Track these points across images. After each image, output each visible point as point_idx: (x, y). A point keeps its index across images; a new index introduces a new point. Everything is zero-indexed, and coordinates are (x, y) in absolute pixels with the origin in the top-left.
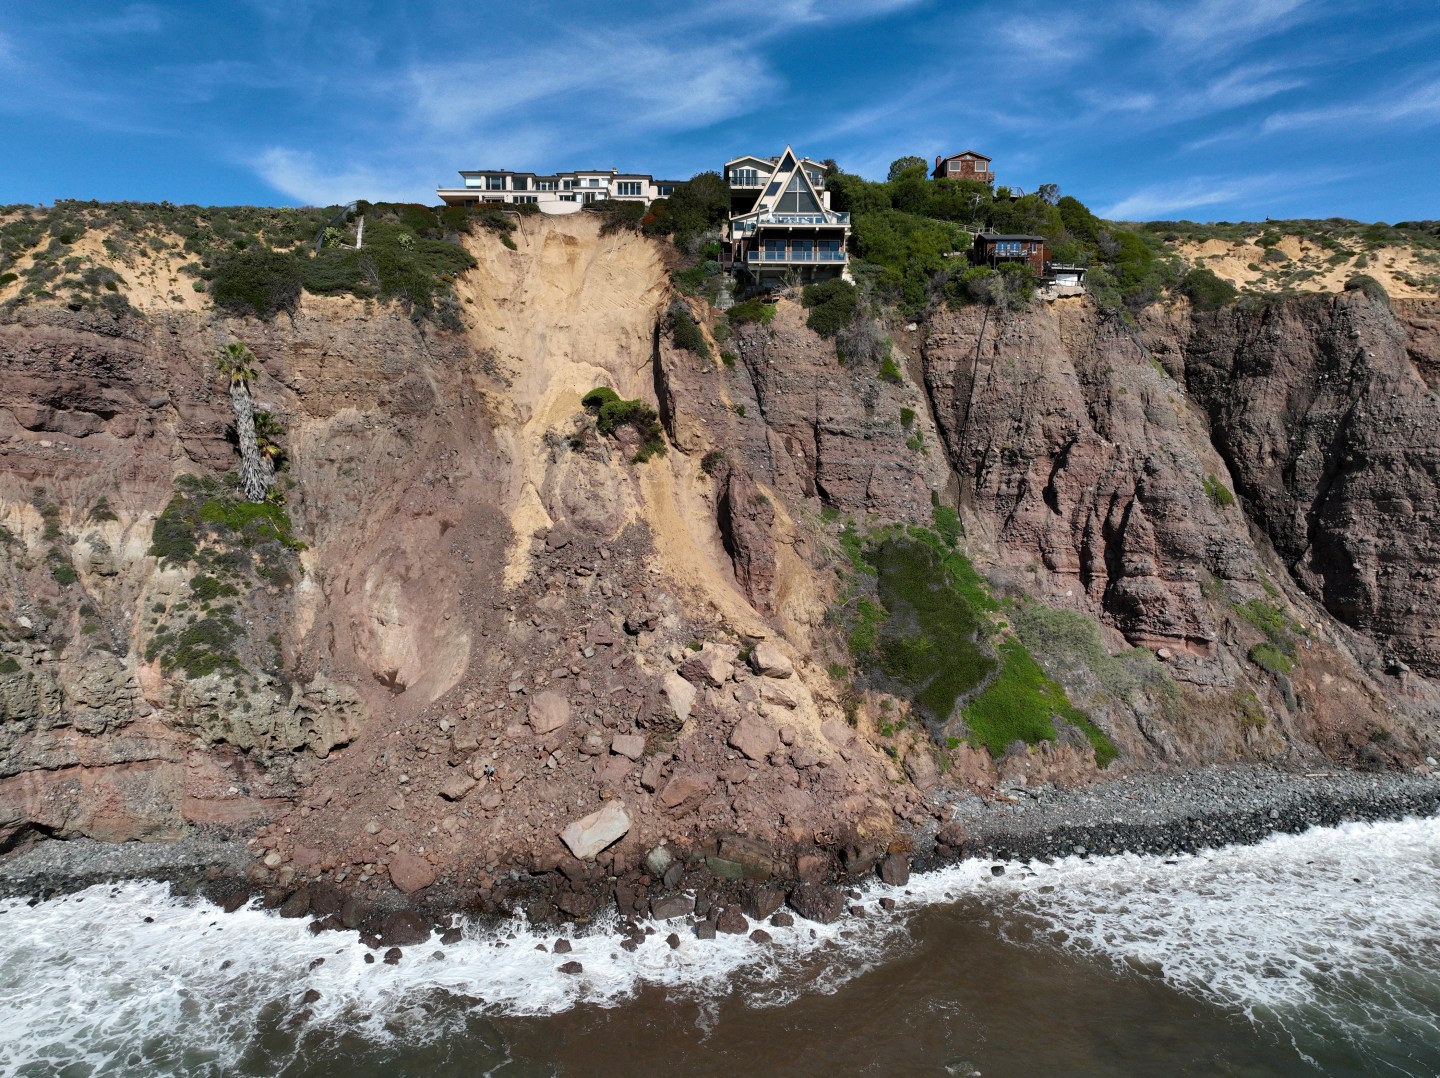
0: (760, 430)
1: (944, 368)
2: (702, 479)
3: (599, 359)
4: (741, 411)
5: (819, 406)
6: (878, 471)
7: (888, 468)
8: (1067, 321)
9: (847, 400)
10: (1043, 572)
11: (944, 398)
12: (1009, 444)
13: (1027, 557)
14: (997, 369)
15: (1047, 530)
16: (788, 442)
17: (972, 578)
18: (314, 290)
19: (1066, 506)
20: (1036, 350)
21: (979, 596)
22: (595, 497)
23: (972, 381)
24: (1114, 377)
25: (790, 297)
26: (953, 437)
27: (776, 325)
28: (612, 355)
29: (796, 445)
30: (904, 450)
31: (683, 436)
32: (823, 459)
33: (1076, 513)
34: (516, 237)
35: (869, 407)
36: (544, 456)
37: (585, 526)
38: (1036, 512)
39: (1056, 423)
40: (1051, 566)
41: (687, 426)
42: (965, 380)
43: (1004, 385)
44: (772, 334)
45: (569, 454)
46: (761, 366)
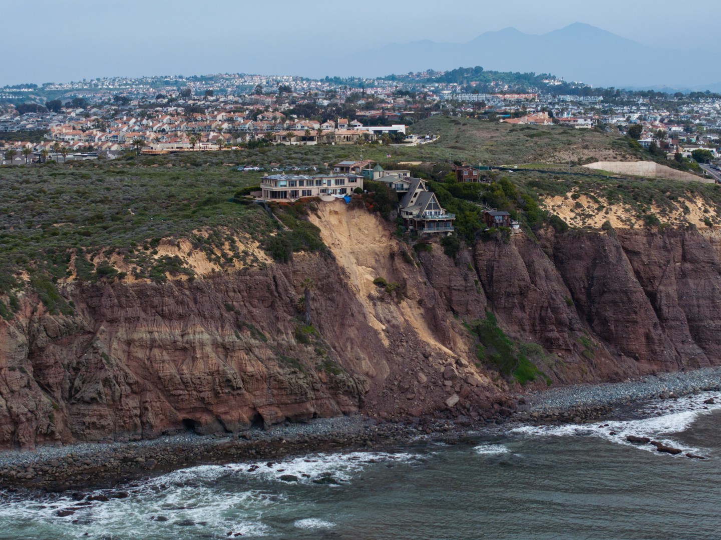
0: (432, 290)
1: (482, 264)
2: (419, 308)
3: (369, 265)
4: (425, 284)
5: (450, 281)
6: (470, 302)
7: (472, 301)
8: (518, 243)
9: (459, 278)
10: (522, 332)
11: (483, 274)
12: (508, 290)
13: (516, 328)
14: (501, 264)
15: (522, 319)
16: (440, 293)
17: (503, 335)
18: (294, 251)
19: (528, 311)
20: (513, 258)
21: (507, 341)
22: (393, 317)
23: (493, 268)
24: (536, 264)
25: (435, 242)
26: (487, 287)
27: (434, 253)
28: (374, 263)
29: (443, 294)
30: (476, 294)
31: (409, 293)
32: (453, 298)
33: (531, 312)
34: (319, 213)
35: (466, 280)
36: (371, 304)
37: (393, 326)
38: (518, 313)
39: (522, 283)
40: (524, 330)
41: (411, 290)
42: (490, 269)
43: (504, 270)
44: (433, 256)
45: (379, 303)
46: (429, 267)
